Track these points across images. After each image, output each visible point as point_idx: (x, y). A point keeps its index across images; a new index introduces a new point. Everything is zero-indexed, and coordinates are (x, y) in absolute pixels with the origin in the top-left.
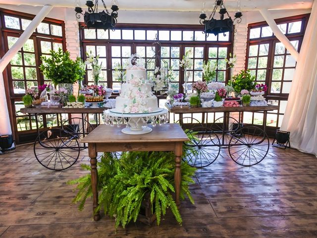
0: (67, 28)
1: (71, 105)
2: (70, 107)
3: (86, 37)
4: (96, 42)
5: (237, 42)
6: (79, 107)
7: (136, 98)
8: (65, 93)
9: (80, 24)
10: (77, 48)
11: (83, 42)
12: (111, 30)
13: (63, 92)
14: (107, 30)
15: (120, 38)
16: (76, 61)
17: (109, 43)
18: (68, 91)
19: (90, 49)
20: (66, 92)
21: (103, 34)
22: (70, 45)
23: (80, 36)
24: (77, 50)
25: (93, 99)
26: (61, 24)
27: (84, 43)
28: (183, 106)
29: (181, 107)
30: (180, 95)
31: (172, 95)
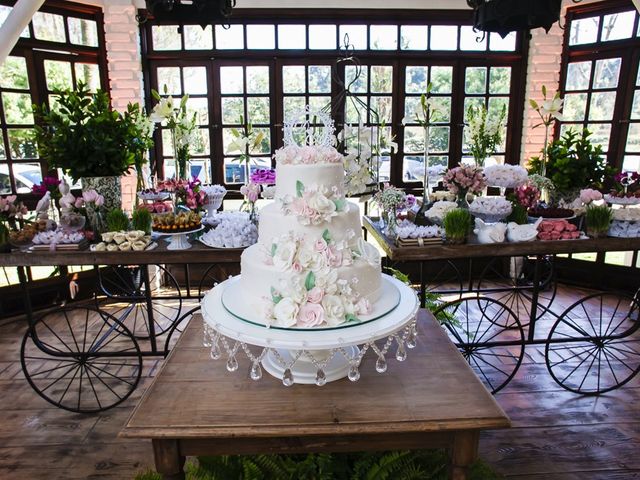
0: (109, 26)
1: (113, 242)
2: (111, 248)
3: (157, 47)
4: (183, 58)
5: (537, 54)
6: (136, 248)
7: (316, 269)
8: (97, 203)
9: (141, 13)
10: (135, 74)
11: (150, 60)
12: (218, 27)
13: (92, 203)
14: (209, 27)
15: (242, 47)
16: (127, 115)
17: (213, 60)
18: (106, 197)
19: (167, 76)
20: (100, 201)
21: (198, 38)
22: (118, 67)
23: (141, 44)
24: (135, 79)
25: (172, 223)
26: (96, 14)
27: (152, 61)
28: (426, 237)
29: (421, 241)
30: (410, 200)
31: (393, 205)
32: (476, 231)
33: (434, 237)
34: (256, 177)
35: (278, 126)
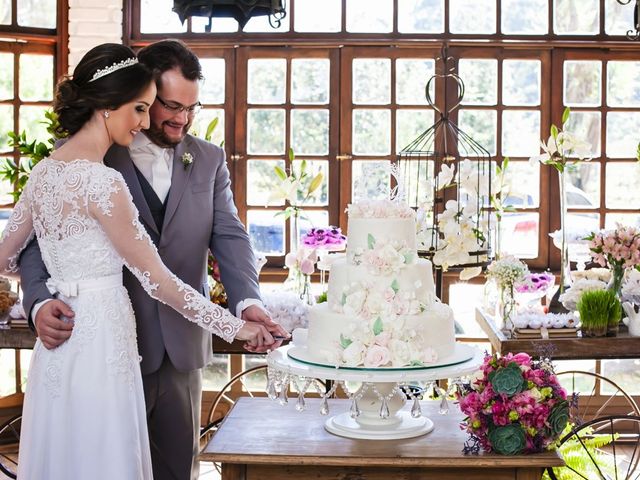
7: (384, 314)
17: (237, 48)
28: (552, 328)
29: (545, 335)
30: (542, 278)
31: (509, 283)
32: (626, 320)
33: (565, 327)
34: (310, 239)
35: (342, 158)
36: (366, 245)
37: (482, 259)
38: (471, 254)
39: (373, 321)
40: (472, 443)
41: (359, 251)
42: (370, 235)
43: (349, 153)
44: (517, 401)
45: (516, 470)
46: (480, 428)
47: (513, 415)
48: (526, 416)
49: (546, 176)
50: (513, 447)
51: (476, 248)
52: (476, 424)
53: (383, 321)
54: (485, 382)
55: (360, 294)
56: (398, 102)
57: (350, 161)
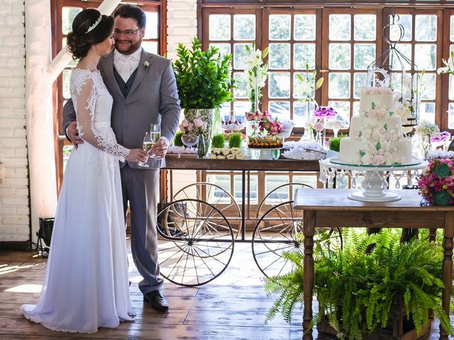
1: (221, 154)
7: (381, 140)
8: (203, 128)
11: (203, 7)
13: (199, 128)
20: (205, 126)
22: (176, 15)
28: (452, 158)
30: (444, 134)
31: (429, 135)
34: (319, 113)
35: (323, 71)
36: (371, 107)
37: (413, 122)
38: (408, 119)
39: (376, 143)
40: (424, 201)
41: (368, 110)
42: (373, 103)
43: (327, 69)
44: (447, 180)
45: (446, 212)
46: (428, 194)
47: (444, 187)
48: (450, 188)
49: (439, 81)
50: (445, 202)
51: (411, 117)
52: (426, 192)
53: (381, 143)
54: (431, 172)
55: (369, 131)
56: (355, 39)
57: (328, 73)
